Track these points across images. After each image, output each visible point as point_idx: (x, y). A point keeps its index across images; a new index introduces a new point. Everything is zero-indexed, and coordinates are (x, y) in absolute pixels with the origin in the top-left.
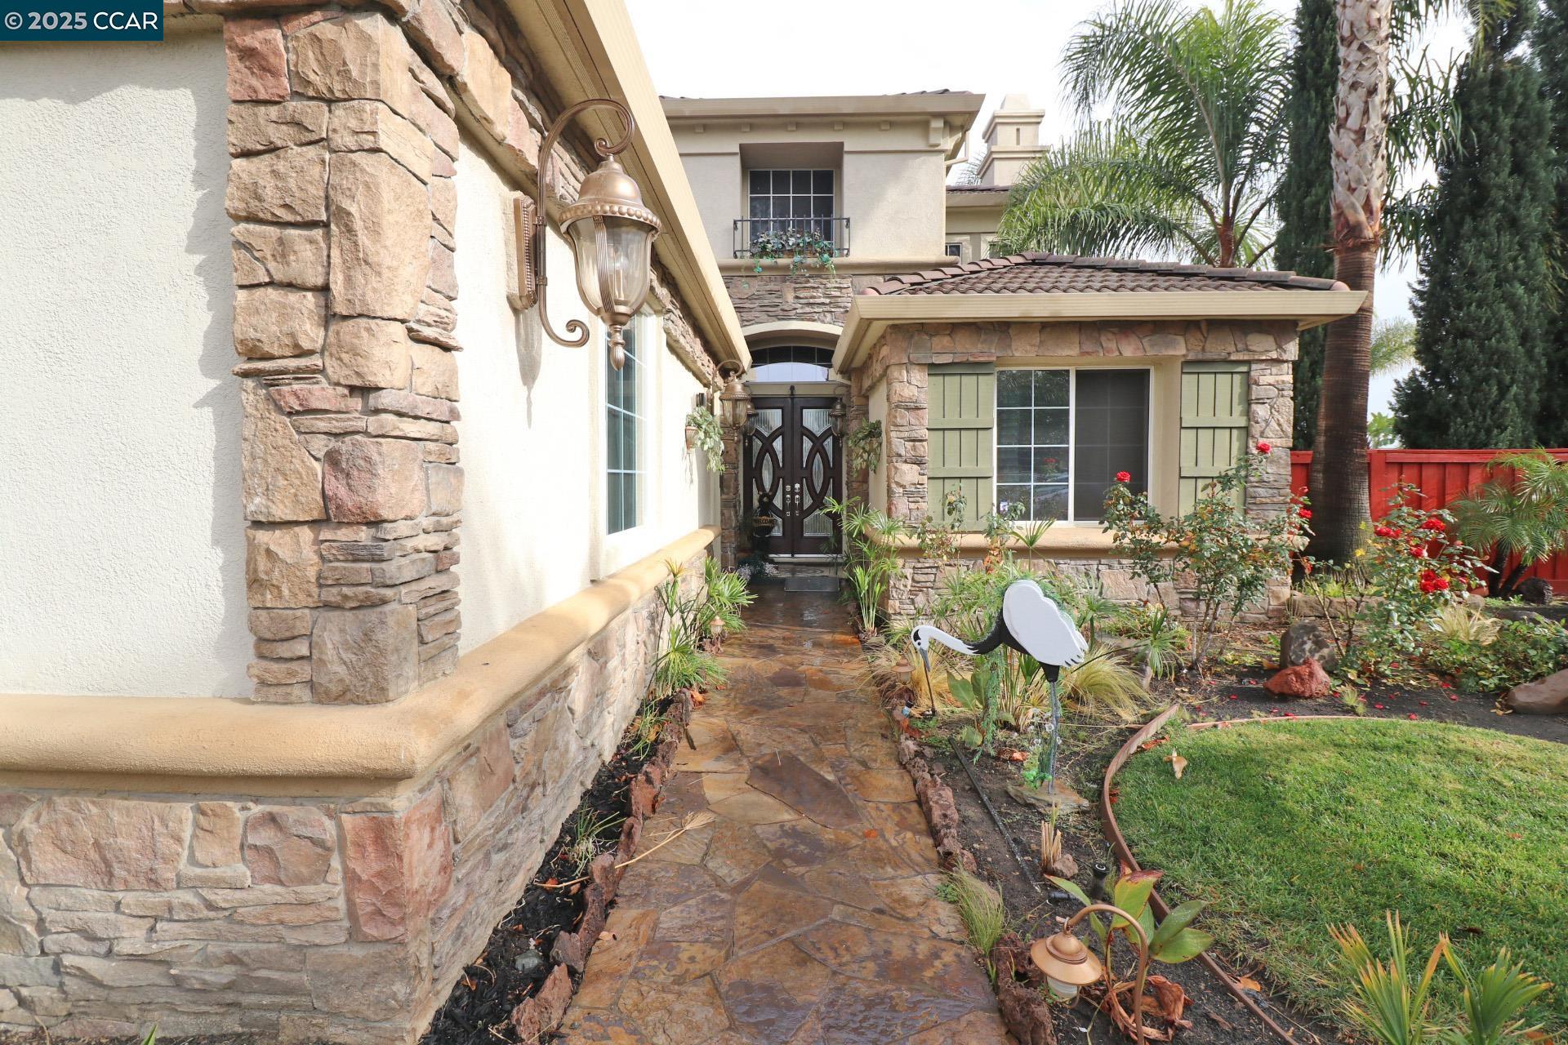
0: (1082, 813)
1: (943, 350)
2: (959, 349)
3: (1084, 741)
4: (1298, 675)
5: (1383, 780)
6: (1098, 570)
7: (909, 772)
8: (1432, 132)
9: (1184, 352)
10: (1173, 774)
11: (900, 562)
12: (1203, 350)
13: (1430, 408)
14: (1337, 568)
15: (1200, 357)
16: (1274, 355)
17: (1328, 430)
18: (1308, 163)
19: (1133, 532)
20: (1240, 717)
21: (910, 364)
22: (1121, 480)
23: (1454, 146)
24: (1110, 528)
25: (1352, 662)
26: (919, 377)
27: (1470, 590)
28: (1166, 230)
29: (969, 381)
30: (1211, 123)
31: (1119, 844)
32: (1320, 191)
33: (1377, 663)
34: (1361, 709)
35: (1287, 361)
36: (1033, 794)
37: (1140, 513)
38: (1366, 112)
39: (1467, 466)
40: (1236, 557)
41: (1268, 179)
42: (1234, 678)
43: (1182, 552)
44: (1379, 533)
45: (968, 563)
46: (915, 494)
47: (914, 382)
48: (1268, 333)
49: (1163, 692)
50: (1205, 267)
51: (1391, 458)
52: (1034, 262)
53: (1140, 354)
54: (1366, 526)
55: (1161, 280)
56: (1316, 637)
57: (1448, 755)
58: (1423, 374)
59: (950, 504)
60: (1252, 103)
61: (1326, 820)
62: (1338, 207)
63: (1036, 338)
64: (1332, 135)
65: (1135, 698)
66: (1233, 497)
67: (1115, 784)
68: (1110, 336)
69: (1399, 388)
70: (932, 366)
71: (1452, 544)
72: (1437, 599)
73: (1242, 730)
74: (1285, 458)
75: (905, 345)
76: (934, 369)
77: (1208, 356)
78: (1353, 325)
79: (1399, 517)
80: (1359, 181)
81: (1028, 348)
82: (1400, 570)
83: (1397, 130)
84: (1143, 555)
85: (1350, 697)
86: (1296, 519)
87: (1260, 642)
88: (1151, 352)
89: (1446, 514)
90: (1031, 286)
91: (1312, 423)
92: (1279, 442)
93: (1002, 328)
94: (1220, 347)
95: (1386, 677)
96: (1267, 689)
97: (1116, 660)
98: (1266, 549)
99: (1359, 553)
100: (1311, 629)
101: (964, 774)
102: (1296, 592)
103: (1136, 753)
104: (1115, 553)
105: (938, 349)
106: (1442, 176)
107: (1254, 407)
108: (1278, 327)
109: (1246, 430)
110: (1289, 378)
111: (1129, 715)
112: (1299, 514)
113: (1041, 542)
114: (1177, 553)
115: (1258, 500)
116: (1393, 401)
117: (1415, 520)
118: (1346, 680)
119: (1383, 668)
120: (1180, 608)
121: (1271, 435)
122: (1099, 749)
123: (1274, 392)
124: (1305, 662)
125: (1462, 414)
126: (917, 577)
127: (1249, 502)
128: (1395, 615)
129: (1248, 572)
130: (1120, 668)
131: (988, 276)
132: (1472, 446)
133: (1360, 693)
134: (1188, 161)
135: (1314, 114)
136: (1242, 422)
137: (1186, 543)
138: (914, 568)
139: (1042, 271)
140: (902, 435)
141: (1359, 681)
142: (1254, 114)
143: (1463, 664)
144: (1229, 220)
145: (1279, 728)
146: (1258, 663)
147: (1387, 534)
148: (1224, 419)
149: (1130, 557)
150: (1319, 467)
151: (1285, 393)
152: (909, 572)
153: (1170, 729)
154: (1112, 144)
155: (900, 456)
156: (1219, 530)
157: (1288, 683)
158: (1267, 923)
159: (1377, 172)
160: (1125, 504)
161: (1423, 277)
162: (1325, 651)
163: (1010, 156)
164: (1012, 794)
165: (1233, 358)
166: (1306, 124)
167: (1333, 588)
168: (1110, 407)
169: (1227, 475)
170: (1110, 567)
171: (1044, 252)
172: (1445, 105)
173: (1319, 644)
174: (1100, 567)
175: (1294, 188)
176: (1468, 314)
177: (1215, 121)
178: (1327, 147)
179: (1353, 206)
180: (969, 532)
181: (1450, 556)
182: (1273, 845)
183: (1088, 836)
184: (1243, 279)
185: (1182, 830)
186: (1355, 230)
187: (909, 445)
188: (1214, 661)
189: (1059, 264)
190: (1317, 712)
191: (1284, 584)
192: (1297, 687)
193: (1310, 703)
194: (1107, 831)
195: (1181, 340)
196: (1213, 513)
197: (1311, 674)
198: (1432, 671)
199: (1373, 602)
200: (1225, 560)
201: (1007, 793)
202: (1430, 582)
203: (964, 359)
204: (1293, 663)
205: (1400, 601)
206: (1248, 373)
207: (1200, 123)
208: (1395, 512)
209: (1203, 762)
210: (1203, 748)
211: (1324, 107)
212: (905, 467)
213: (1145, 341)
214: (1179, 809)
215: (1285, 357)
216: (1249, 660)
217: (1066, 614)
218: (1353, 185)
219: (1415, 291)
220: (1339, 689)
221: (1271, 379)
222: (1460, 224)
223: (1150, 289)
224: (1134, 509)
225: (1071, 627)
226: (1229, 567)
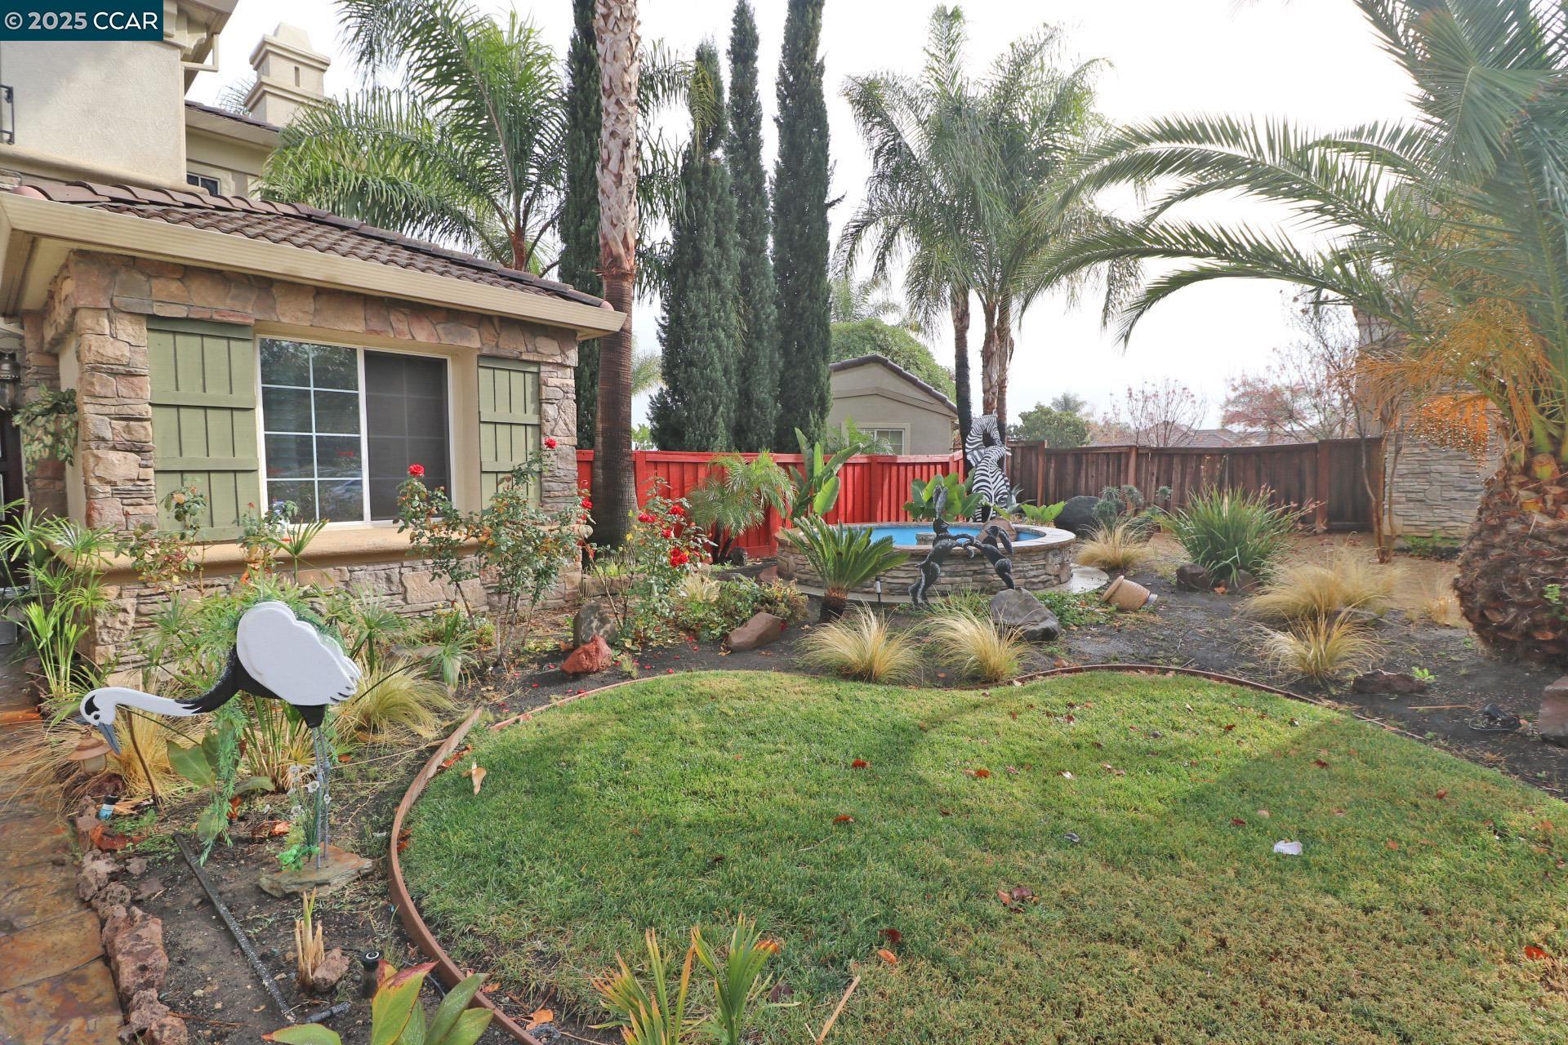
0: (364, 877)
1: (170, 298)
2: (197, 301)
3: (375, 780)
4: (587, 653)
5: (651, 737)
6: (401, 574)
7: (95, 910)
8: (668, 198)
9: (478, 345)
10: (471, 790)
11: (113, 590)
12: (497, 346)
13: (673, 420)
14: (613, 551)
15: (494, 352)
16: (559, 360)
17: (604, 431)
18: (581, 196)
19: (431, 531)
20: (540, 705)
21: (114, 311)
22: (414, 473)
23: (682, 215)
24: (406, 527)
25: (628, 632)
26: (130, 330)
27: (701, 561)
28: (462, 224)
29: (215, 347)
30: (501, 130)
31: (404, 906)
32: (591, 223)
33: (645, 630)
34: (635, 673)
35: (569, 367)
36: (295, 879)
37: (438, 509)
38: (622, 160)
39: (696, 464)
40: (530, 549)
41: (552, 201)
42: (536, 666)
43: (482, 548)
44: (641, 519)
45: (227, 581)
46: (133, 493)
47: (122, 336)
48: (553, 338)
49: (469, 696)
50: (497, 265)
51: (650, 458)
52: (309, 218)
53: (434, 341)
54: (634, 513)
55: (454, 269)
56: (600, 614)
57: (695, 700)
58: (667, 392)
59: (178, 505)
60: (538, 125)
61: (610, 792)
62: (604, 237)
63: (310, 305)
64: (598, 172)
65: (437, 710)
66: (528, 492)
67: (408, 822)
68: (402, 317)
69: (653, 402)
70: (152, 318)
71: (689, 526)
72: (681, 571)
73: (543, 719)
74: (572, 455)
75: (104, 282)
76: (156, 323)
77: (502, 353)
78: (618, 341)
79: (654, 505)
80: (619, 219)
81: (300, 315)
82: (656, 550)
83: (644, 187)
84: (443, 553)
85: (628, 665)
86: (581, 510)
87: (559, 625)
88: (446, 341)
89: (684, 500)
90: (300, 241)
91: (592, 424)
92: (566, 440)
93: (263, 284)
94: (512, 345)
95: (652, 640)
96: (563, 671)
97: (415, 673)
98: (557, 539)
99: (629, 537)
100: (595, 609)
101: (195, 882)
102: (586, 576)
103: (435, 776)
104: (415, 553)
105: (163, 296)
106: (675, 236)
107: (544, 405)
108: (562, 333)
109: (539, 426)
110: (572, 382)
111: (428, 732)
112: (583, 505)
113: (310, 548)
114: (477, 549)
115: (552, 494)
116: (649, 412)
117: (664, 507)
118: (624, 650)
119: (650, 633)
120: (488, 604)
121: (560, 433)
122: (393, 784)
123: (560, 394)
124: (593, 640)
125: (692, 425)
126: (144, 609)
127: (544, 496)
128: (655, 588)
129: (541, 563)
130: (421, 681)
131: (244, 218)
132: (699, 450)
133: (635, 658)
134: (482, 162)
135: (585, 153)
136: (535, 420)
137: (483, 538)
138: (138, 596)
139: (319, 230)
140: (106, 410)
141: (634, 648)
142: (537, 137)
143: (701, 620)
144: (520, 231)
145: (572, 709)
146: (557, 646)
147: (646, 520)
148: (518, 416)
149: (430, 557)
150: (599, 464)
151: (570, 395)
152: (129, 603)
153: (473, 736)
154: (404, 118)
155: (104, 440)
156: (514, 523)
157: (579, 663)
158: (558, 932)
159: (631, 216)
160: (421, 501)
161: (664, 314)
162: (608, 627)
163: (285, 95)
164: (266, 889)
165: (524, 357)
166: (578, 160)
167: (613, 569)
168: (405, 396)
169: (520, 469)
170: (414, 569)
171: (325, 209)
172: (676, 179)
173: (603, 621)
174: (403, 570)
175: (571, 216)
176: (693, 348)
177: (504, 130)
178: (595, 183)
179: (615, 240)
180: (215, 543)
181: (688, 535)
182: (565, 837)
183: (367, 908)
184: (530, 284)
185: (476, 857)
186: (616, 260)
187: (119, 425)
188: (517, 652)
189: (342, 228)
190: (603, 683)
191: (576, 569)
192: (587, 663)
193: (598, 676)
194: (390, 891)
195: (475, 331)
196: (508, 506)
197: (597, 650)
198: (681, 629)
199: (641, 577)
200: (520, 552)
201: (259, 890)
202: (677, 559)
203: (207, 316)
204: (585, 642)
205: (658, 575)
206: (538, 373)
207: (488, 127)
208: (651, 501)
209: (501, 768)
210: (504, 750)
211: (592, 149)
212: (114, 456)
213: (439, 327)
214: (475, 832)
215: (568, 363)
216: (549, 645)
217: (329, 638)
218: (615, 222)
219: (660, 325)
220: (619, 658)
221: (557, 382)
222: (686, 277)
223: (442, 274)
224: (432, 505)
225: (336, 653)
226: (524, 559)
